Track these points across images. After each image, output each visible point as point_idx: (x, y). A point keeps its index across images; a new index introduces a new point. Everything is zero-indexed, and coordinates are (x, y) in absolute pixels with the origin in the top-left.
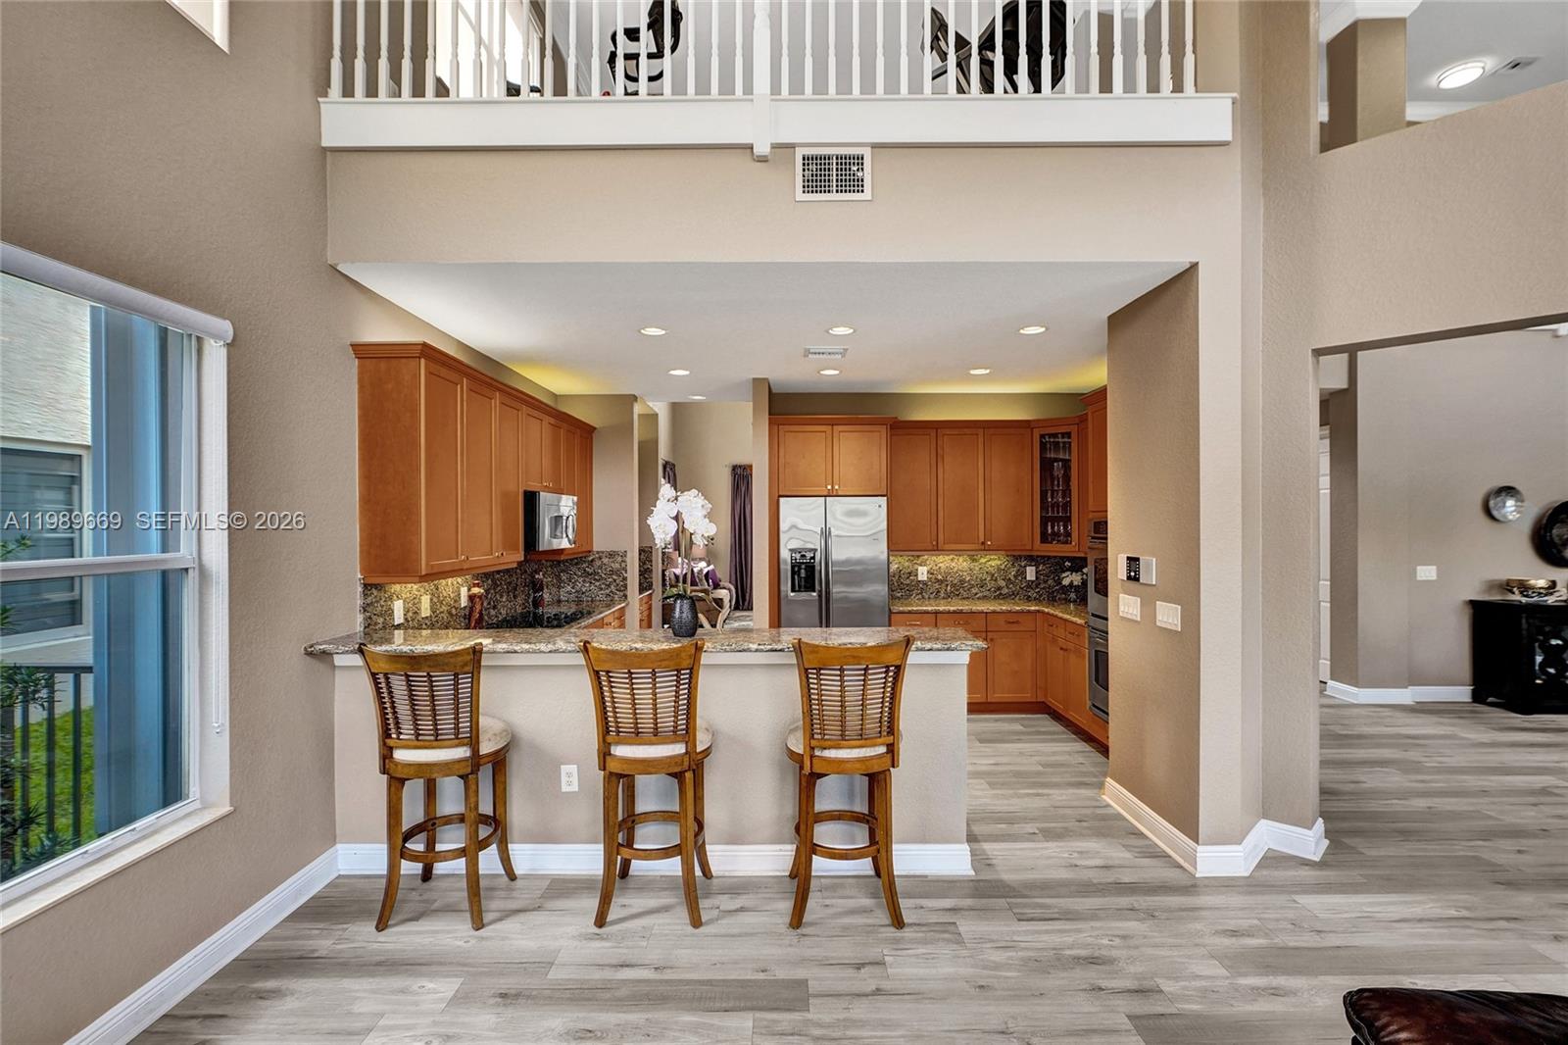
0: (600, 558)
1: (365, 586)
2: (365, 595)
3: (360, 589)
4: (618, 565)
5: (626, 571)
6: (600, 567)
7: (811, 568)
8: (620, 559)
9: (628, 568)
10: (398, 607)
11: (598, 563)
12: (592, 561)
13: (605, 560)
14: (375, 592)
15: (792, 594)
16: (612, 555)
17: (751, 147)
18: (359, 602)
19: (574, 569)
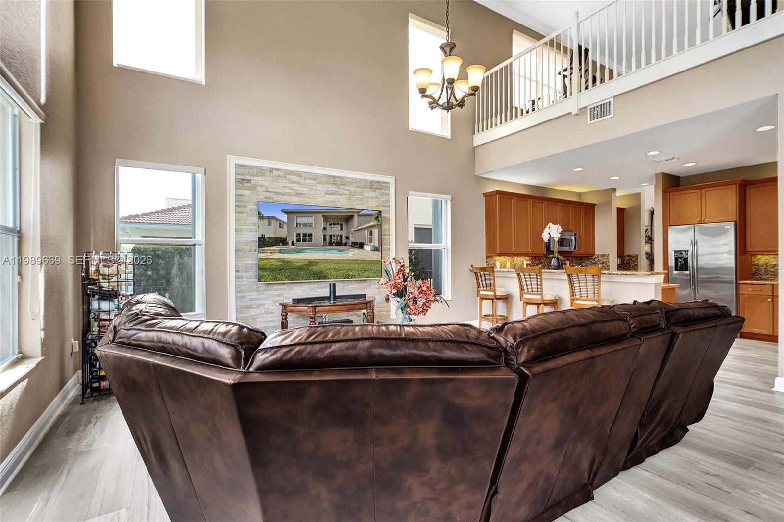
0: (598, 257)
1: (487, 256)
2: (487, 259)
3: (485, 257)
4: (605, 260)
5: (609, 263)
6: (598, 261)
7: (686, 260)
8: (606, 257)
9: (610, 261)
10: (498, 264)
11: (597, 259)
12: (595, 258)
13: (600, 258)
14: (490, 258)
15: (675, 272)
16: (603, 256)
17: (571, 113)
18: (485, 260)
19: (587, 262)
